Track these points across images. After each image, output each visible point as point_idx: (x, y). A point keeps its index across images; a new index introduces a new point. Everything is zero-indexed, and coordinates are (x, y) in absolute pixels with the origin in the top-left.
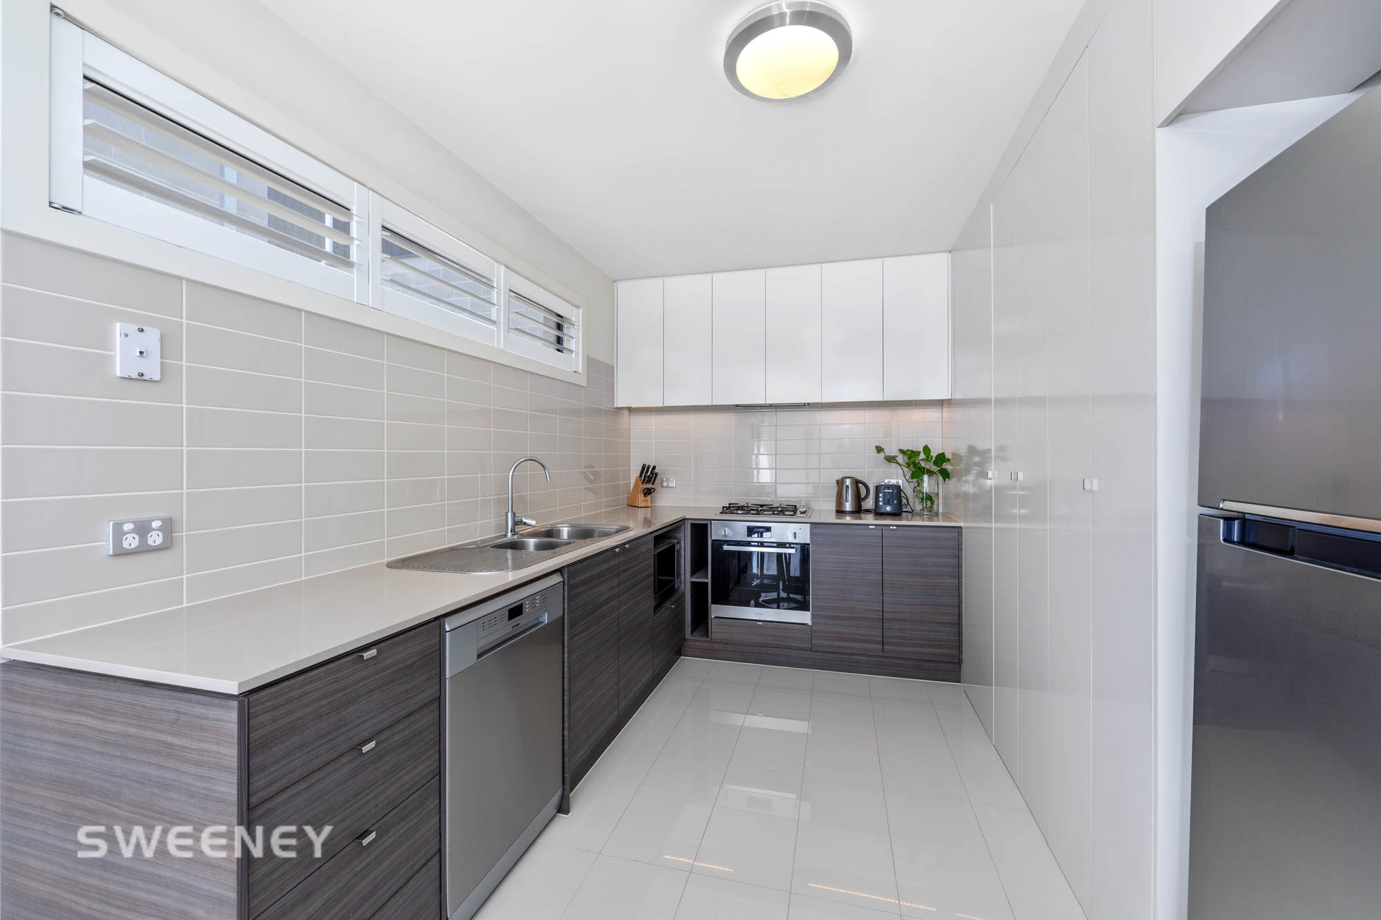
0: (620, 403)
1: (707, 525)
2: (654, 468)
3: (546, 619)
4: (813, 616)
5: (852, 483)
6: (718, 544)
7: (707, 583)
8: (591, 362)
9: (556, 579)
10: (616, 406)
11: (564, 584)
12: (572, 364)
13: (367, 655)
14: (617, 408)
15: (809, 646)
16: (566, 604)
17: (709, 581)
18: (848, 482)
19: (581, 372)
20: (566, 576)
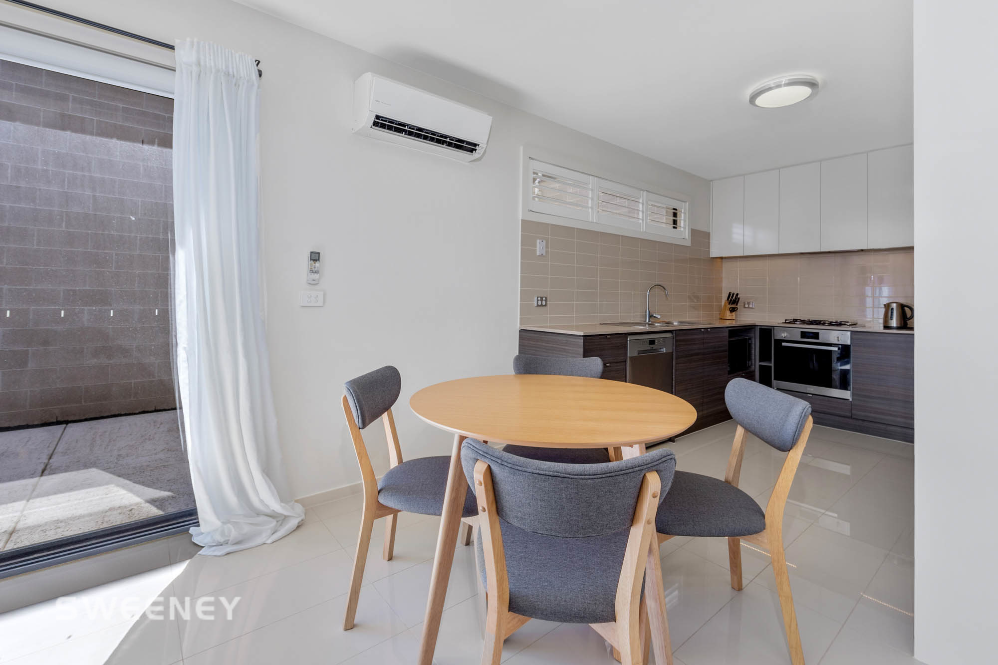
0: (713, 255)
1: (771, 329)
2: (737, 295)
3: (664, 350)
4: (853, 395)
5: (897, 307)
6: (779, 342)
7: (771, 366)
8: (694, 233)
9: (669, 335)
10: (711, 256)
11: (673, 339)
12: (683, 235)
13: (608, 336)
14: (712, 258)
15: (849, 415)
16: (674, 348)
17: (772, 365)
18: (894, 306)
19: (687, 237)
20: (674, 334)
